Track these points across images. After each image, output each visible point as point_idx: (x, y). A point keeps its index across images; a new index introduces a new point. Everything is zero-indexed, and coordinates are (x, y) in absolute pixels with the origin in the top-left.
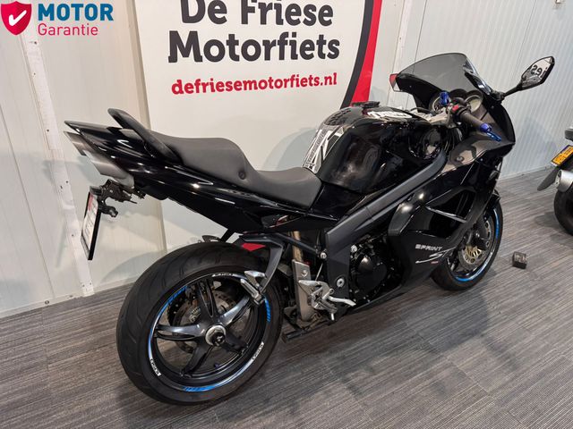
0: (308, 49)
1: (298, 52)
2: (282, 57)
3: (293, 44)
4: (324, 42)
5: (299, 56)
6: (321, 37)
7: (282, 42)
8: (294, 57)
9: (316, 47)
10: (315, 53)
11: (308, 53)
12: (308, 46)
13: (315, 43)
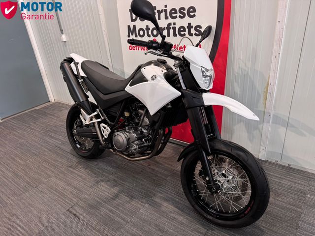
0: (182, 31)
1: (177, 33)
2: (169, 35)
3: (174, 28)
4: (192, 27)
5: (178, 35)
6: (189, 24)
7: (168, 28)
8: (175, 35)
9: (187, 30)
10: (187, 33)
11: (182, 33)
12: (182, 29)
13: (186, 28)
